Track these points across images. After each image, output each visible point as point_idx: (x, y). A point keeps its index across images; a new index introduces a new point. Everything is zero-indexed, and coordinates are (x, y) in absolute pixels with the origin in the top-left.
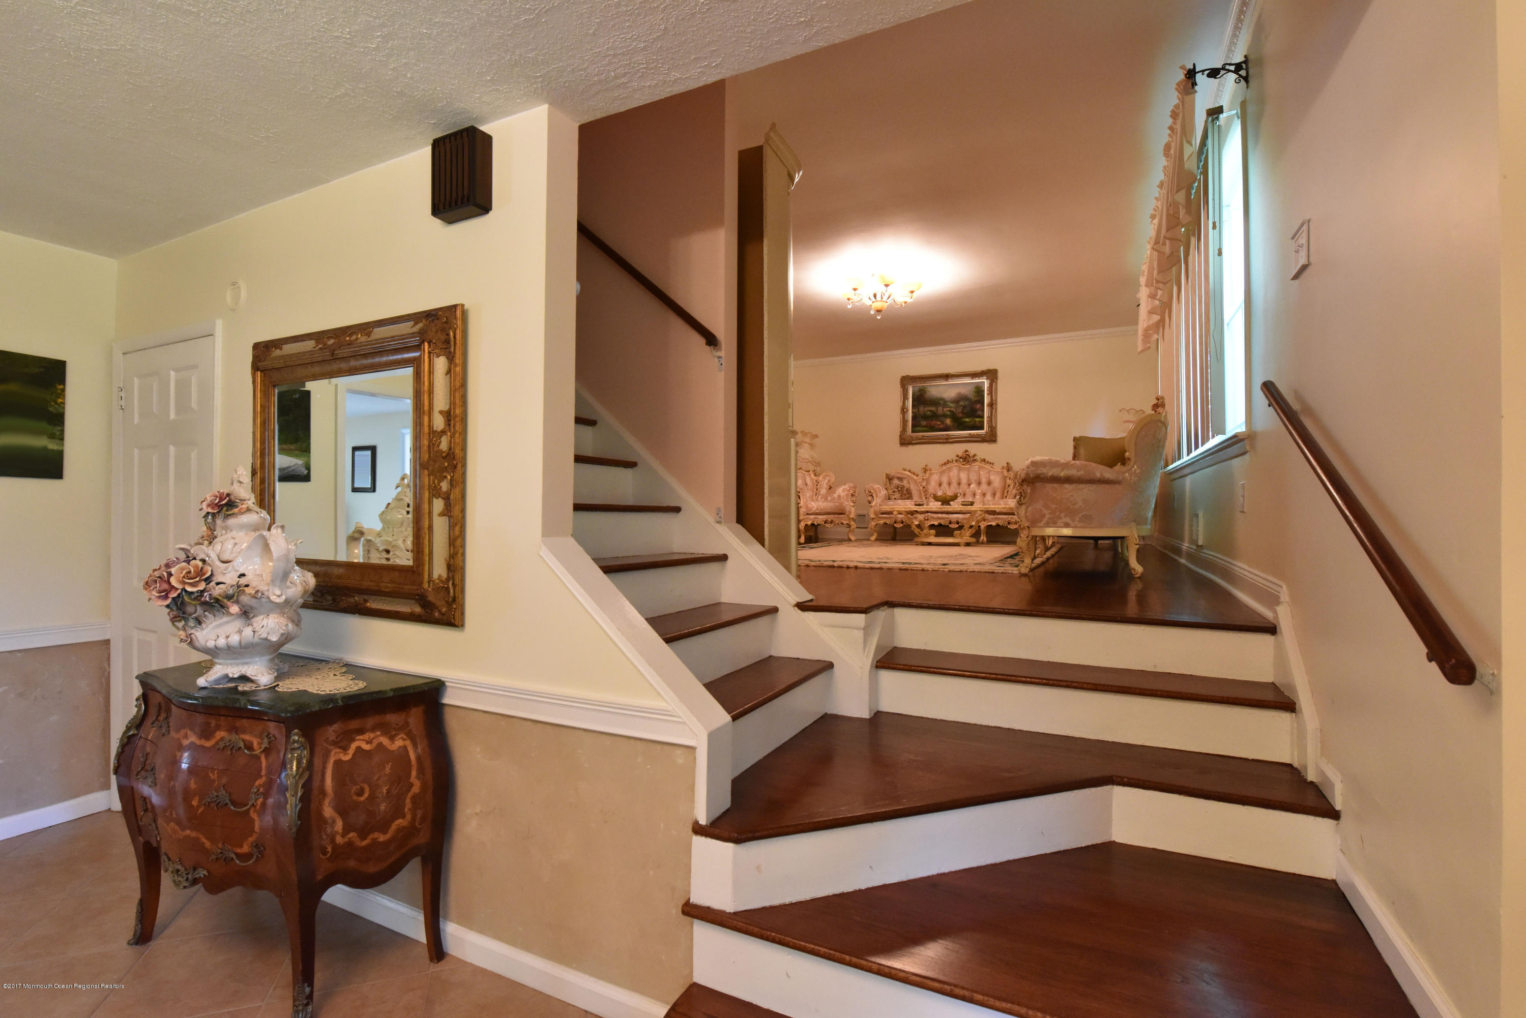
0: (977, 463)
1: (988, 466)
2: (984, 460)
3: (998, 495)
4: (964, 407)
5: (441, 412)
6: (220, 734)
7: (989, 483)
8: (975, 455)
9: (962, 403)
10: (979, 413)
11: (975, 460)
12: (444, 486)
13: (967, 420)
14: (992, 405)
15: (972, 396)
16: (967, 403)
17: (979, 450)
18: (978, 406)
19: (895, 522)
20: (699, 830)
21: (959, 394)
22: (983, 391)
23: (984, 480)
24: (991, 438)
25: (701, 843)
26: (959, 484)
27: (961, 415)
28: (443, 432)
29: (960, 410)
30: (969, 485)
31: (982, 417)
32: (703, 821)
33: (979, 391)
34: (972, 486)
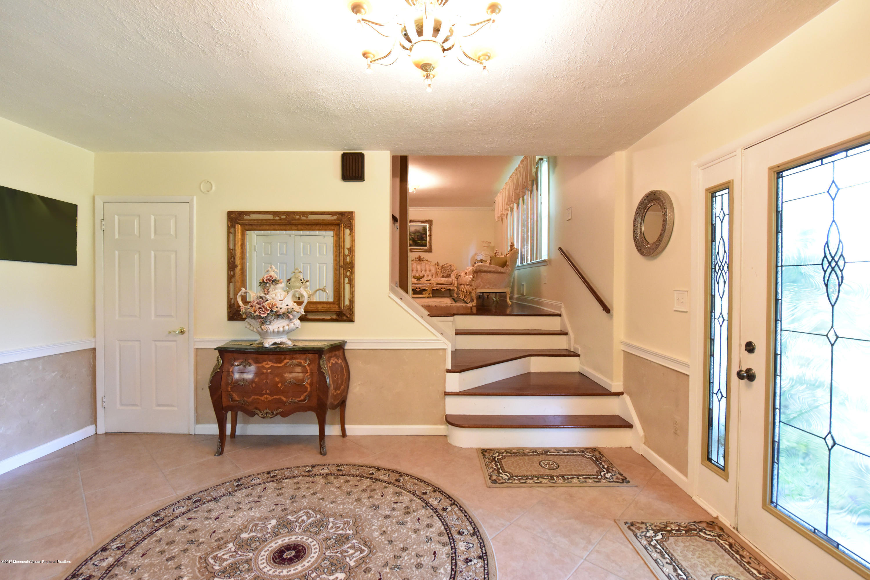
0: (424, 262)
1: (429, 263)
2: (427, 260)
3: (434, 276)
4: (418, 236)
5: (347, 248)
6: (286, 361)
7: (430, 271)
8: (423, 258)
9: (417, 234)
10: (425, 239)
11: (424, 260)
12: (348, 274)
13: (419, 242)
14: (430, 236)
15: (421, 231)
16: (419, 234)
17: (423, 255)
18: (424, 236)
19: (417, 288)
20: (448, 371)
21: (416, 230)
22: (426, 229)
23: (428, 269)
24: (430, 251)
25: (449, 375)
26: (417, 271)
27: (416, 239)
28: (348, 255)
29: (416, 237)
30: (421, 271)
31: (426, 241)
32: (450, 368)
33: (425, 229)
34: (423, 272)
